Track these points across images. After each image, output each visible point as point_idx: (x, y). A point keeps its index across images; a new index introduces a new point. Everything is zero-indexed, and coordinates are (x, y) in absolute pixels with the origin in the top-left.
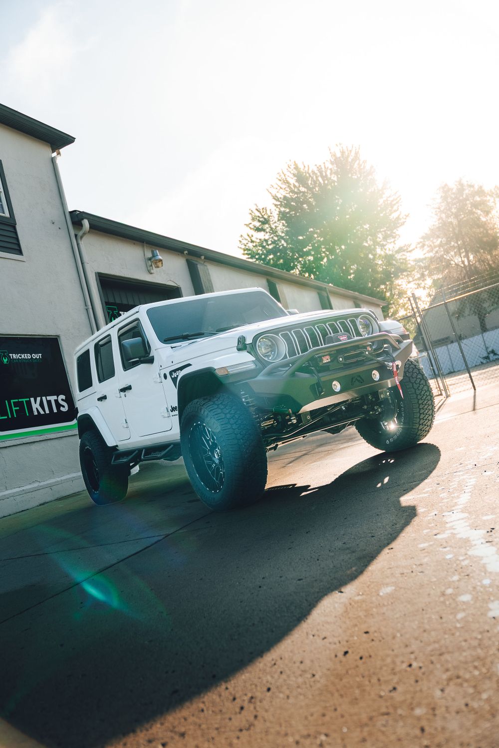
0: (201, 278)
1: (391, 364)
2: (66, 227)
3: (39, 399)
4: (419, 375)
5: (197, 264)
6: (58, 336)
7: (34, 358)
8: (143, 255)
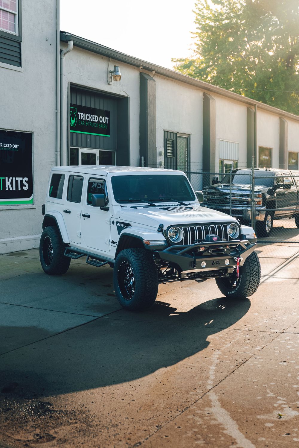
0: (148, 92)
1: (237, 258)
2: (56, 43)
3: (11, 178)
4: (256, 262)
5: (148, 80)
6: (33, 132)
7: (14, 147)
8: (107, 68)
